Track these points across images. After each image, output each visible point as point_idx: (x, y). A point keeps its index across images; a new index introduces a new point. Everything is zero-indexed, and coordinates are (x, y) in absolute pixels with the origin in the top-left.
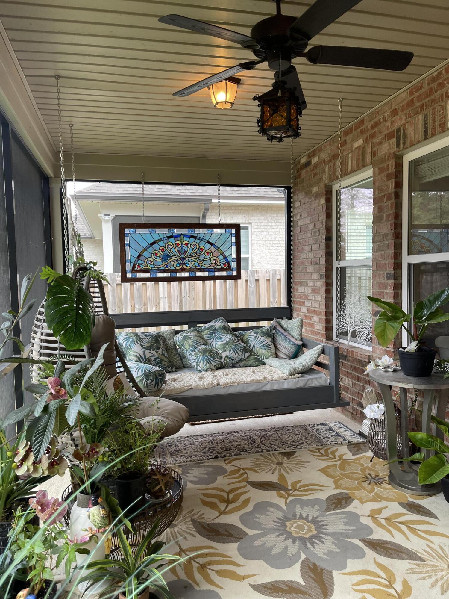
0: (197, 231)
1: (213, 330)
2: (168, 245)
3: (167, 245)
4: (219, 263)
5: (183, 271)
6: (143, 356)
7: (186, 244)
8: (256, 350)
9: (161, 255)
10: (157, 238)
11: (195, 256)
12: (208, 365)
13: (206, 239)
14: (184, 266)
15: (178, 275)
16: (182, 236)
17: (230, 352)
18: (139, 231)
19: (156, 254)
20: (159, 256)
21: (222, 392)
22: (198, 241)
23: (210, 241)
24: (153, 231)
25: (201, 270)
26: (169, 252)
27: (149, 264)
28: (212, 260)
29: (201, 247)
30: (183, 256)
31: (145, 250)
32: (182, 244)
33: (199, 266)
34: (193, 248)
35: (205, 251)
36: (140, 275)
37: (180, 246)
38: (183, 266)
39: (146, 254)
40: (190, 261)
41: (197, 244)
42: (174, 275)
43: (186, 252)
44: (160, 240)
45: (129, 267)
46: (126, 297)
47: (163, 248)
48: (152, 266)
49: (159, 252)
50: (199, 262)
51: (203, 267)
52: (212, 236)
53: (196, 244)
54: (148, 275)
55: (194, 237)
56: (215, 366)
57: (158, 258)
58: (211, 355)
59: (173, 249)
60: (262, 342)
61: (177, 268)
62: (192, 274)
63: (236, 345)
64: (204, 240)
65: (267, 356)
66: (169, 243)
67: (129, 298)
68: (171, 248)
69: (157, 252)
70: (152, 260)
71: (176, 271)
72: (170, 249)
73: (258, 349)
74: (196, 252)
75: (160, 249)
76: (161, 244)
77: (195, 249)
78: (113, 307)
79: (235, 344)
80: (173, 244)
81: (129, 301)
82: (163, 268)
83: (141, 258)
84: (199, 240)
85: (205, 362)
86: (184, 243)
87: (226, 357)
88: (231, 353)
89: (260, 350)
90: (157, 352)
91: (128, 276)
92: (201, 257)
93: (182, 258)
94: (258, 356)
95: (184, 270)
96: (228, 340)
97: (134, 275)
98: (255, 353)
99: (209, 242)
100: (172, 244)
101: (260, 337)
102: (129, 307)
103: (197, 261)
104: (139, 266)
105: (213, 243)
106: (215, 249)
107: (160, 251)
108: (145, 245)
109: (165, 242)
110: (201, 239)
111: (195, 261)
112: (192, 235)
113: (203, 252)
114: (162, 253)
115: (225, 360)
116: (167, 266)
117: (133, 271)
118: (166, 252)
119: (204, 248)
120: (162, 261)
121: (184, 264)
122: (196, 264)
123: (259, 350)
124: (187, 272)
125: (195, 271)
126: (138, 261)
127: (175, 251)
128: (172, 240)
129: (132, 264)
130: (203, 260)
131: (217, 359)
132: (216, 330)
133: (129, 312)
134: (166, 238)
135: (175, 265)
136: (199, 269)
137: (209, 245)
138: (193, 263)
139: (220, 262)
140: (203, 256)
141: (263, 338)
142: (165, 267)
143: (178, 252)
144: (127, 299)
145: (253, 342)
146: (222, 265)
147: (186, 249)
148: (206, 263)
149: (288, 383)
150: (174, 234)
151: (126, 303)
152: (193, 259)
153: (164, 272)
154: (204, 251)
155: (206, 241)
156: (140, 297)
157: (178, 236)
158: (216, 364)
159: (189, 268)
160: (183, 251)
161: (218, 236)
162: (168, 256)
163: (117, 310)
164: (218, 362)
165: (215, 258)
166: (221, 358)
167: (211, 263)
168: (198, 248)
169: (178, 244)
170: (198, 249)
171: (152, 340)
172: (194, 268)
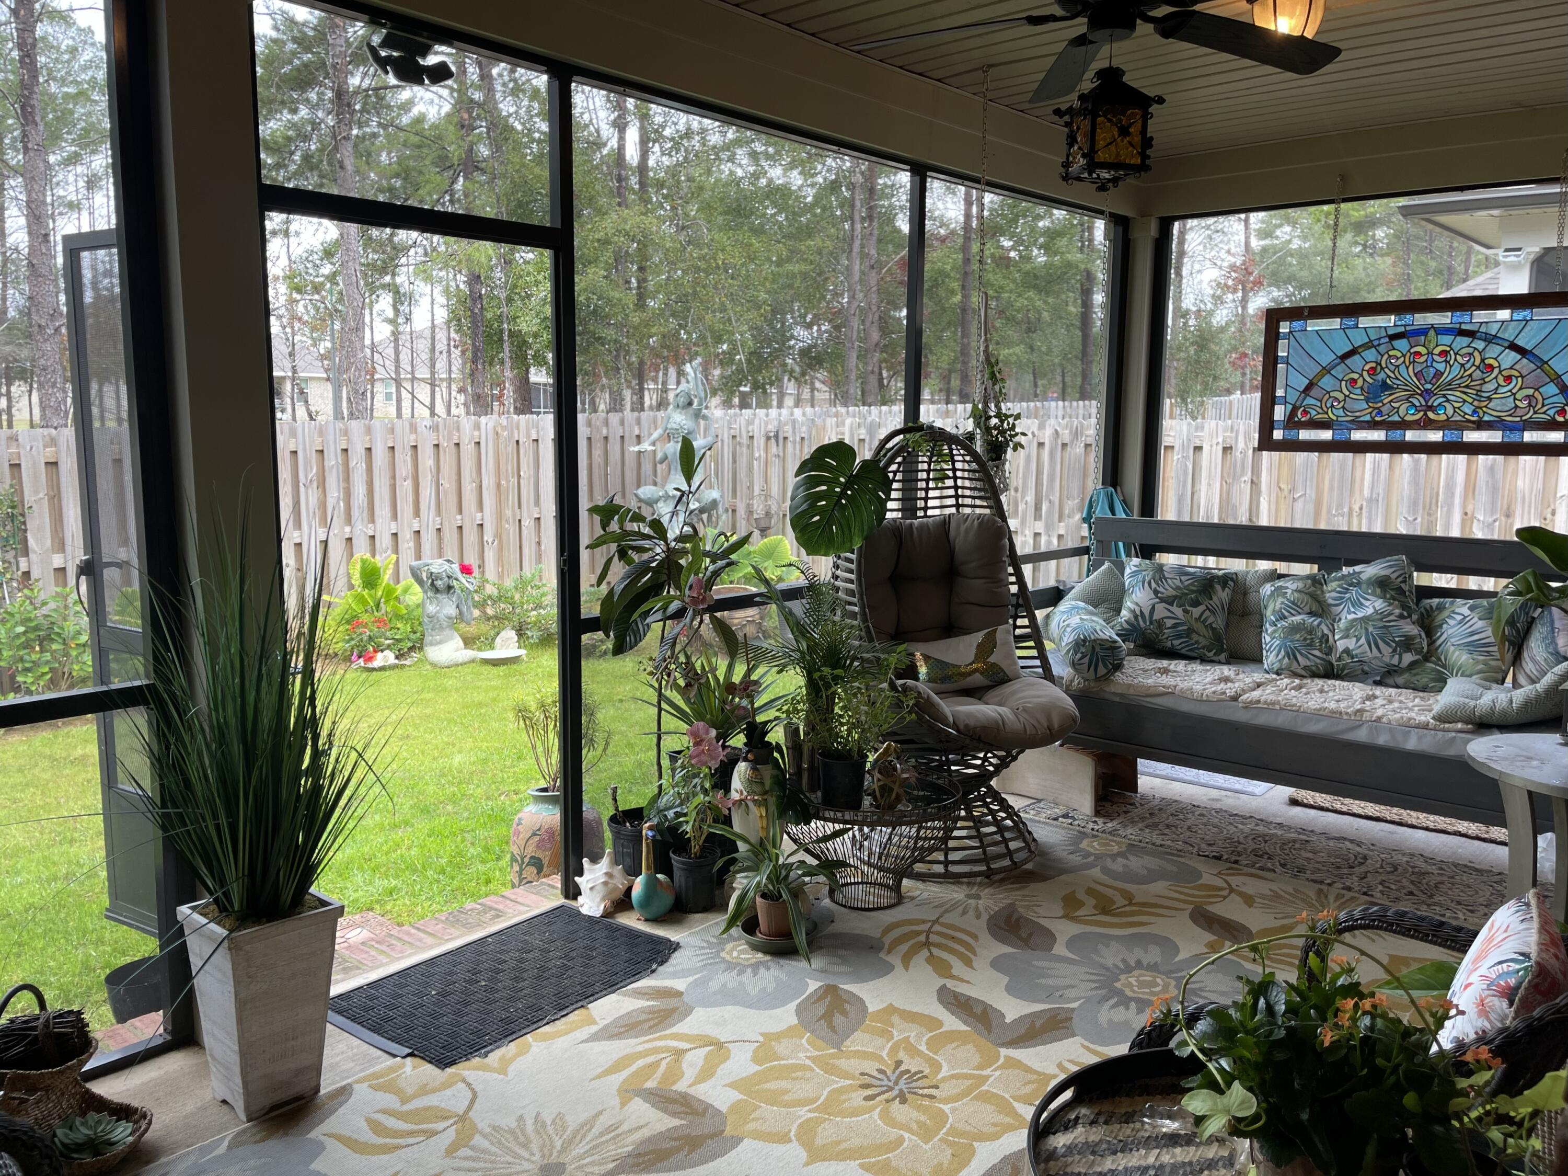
0: (1480, 316)
1: (1354, 582)
2: (1390, 356)
3: (1386, 356)
4: (1543, 406)
5: (1425, 428)
6: (1147, 614)
7: (1443, 353)
8: (1447, 651)
9: (1366, 385)
10: (1359, 339)
11: (1467, 387)
12: (1286, 660)
13: (1506, 336)
14: (1431, 415)
15: (1411, 436)
16: (1432, 333)
17: (1357, 641)
18: (1314, 325)
19: (1354, 381)
20: (1362, 388)
21: (1241, 716)
22: (1480, 345)
23: (1520, 342)
24: (1350, 322)
25: (1480, 425)
26: (1389, 377)
27: (1332, 406)
28: (1518, 396)
29: (1487, 362)
30: (1428, 386)
31: (1326, 370)
32: (1430, 353)
33: (1474, 412)
34: (1462, 365)
35: (1500, 372)
36: (1305, 435)
37: (1423, 359)
38: (1425, 414)
39: (1327, 382)
40: (1448, 401)
41: (1476, 354)
42: (1396, 435)
43: (1439, 374)
44: (1369, 345)
45: (1279, 413)
46: (1450, 487)
47: (1374, 365)
48: (1341, 413)
49: (1361, 375)
50: (1476, 403)
51: (1486, 418)
52: (1526, 330)
53: (1471, 354)
54: (1326, 435)
55: (1471, 334)
56: (1305, 668)
57: (1359, 391)
58: (1305, 639)
59: (1402, 369)
60: (1472, 634)
61: (1408, 418)
62: (1452, 436)
63: (1384, 627)
64: (1500, 342)
65: (1467, 673)
66: (1391, 353)
67: (1459, 490)
68: (1398, 366)
69: (1355, 376)
70: (1341, 397)
71: (1405, 425)
72: (1392, 368)
73: (1452, 648)
74: (1470, 375)
75: (1367, 368)
76: (1370, 355)
77: (1467, 366)
78: (1409, 513)
79: (1381, 624)
80: (1404, 356)
81: (1457, 501)
82: (1368, 418)
83: (1314, 392)
84: (1485, 340)
85: (1283, 653)
86: (1437, 351)
87: (1344, 651)
88: (1360, 643)
89: (1457, 653)
90: (1186, 611)
91: (1278, 435)
92: (1487, 387)
93: (1426, 390)
94: (1444, 666)
95: (1428, 424)
96: (1370, 611)
97: (1291, 434)
98: (1439, 659)
99: (1513, 347)
100: (1399, 354)
101: (1476, 619)
102: (1457, 517)
103: (1470, 400)
104: (1305, 413)
105: (1528, 347)
106: (1532, 366)
107: (1365, 374)
108: (1326, 358)
109: (1382, 349)
110: (1490, 339)
111: (1465, 401)
112: (1464, 327)
113: (1493, 376)
114: (1368, 379)
115: (1340, 659)
116: (1380, 413)
117: (1291, 423)
118: (1382, 376)
119: (1496, 364)
120: (1367, 400)
121: (1431, 408)
122: (1468, 409)
123: (1454, 652)
124: (1438, 429)
125: (1463, 426)
126: (1304, 399)
127: (1408, 374)
128: (1402, 344)
129: (1289, 407)
130: (1489, 399)
131: (1317, 653)
132: (1359, 584)
133: (1455, 533)
134: (1387, 340)
135: (1402, 411)
136: (1473, 422)
137: (1513, 354)
138: (1456, 405)
139: (1546, 402)
140: (1491, 386)
141: (1481, 624)
142: (1374, 414)
143: (1416, 375)
144: (1453, 494)
145: (1450, 631)
146: (1551, 412)
147: (1441, 367)
148: (1499, 406)
149: (1420, 738)
150: (1408, 328)
151: (1450, 506)
152: (1458, 394)
153: (1369, 428)
154: (1496, 371)
155: (1506, 344)
156: (1494, 490)
157: (1423, 332)
158: (1309, 663)
159: (1443, 417)
160: (1432, 370)
161: (1545, 327)
162: (1385, 386)
163: (1419, 520)
164: (1318, 661)
165: (1530, 392)
166: (1330, 650)
167: (1516, 407)
168: (1477, 363)
169: (1418, 354)
170: (1478, 367)
171: (1191, 584)
172: (1459, 418)
